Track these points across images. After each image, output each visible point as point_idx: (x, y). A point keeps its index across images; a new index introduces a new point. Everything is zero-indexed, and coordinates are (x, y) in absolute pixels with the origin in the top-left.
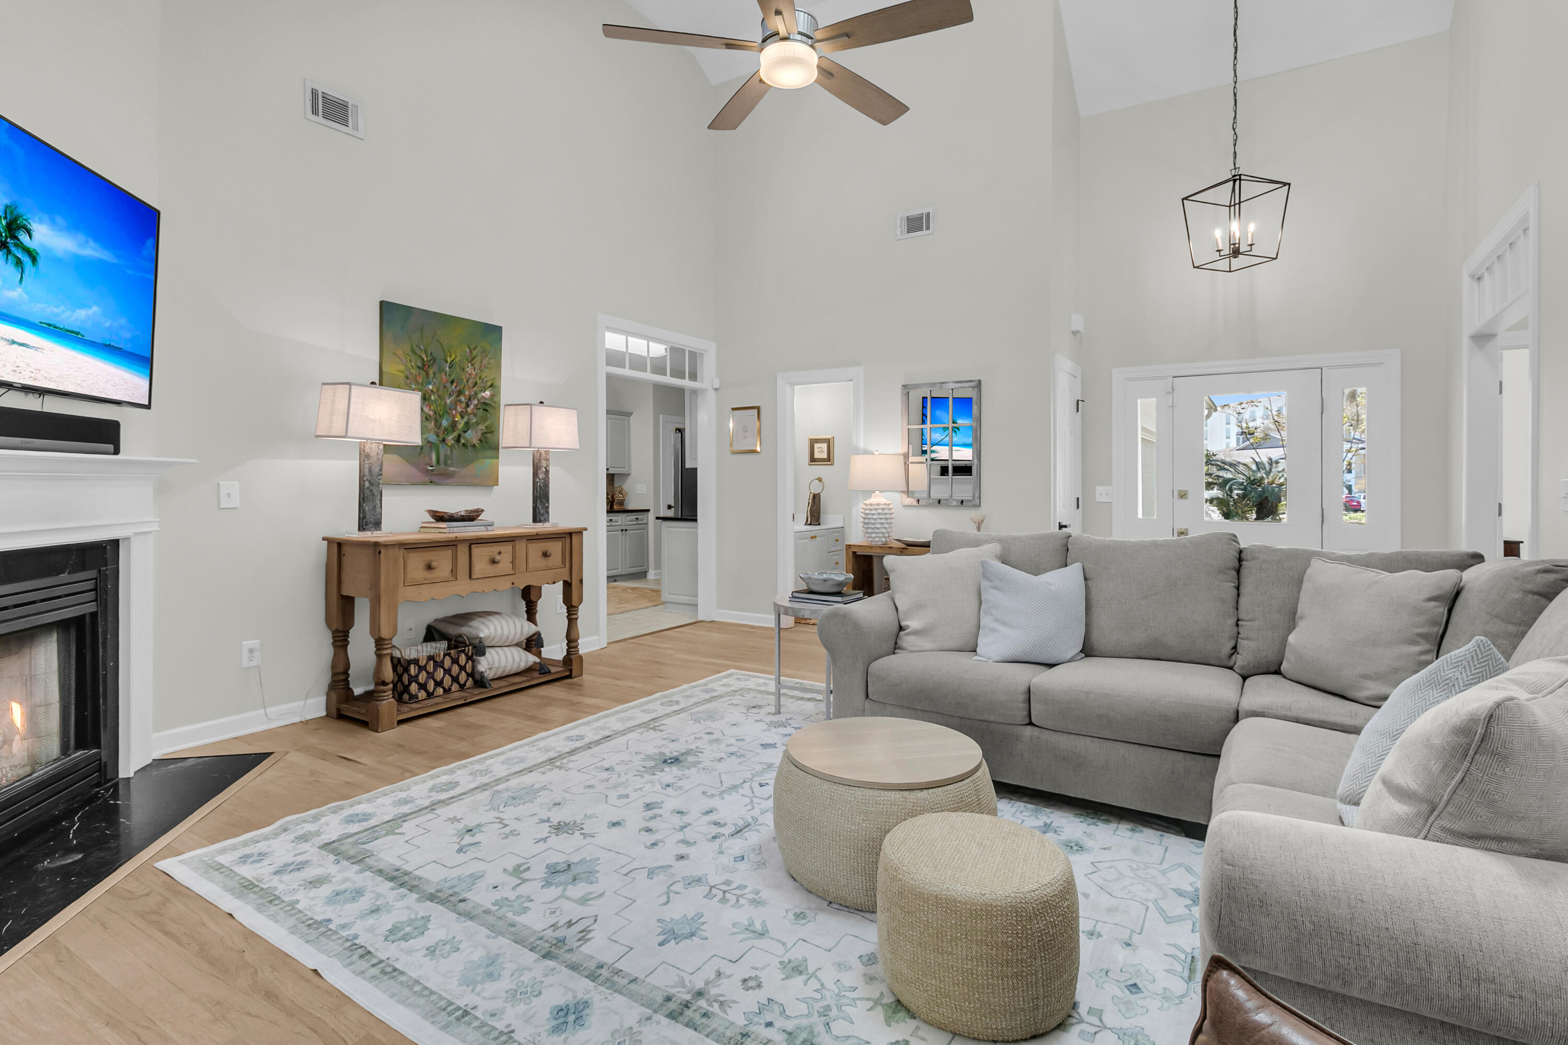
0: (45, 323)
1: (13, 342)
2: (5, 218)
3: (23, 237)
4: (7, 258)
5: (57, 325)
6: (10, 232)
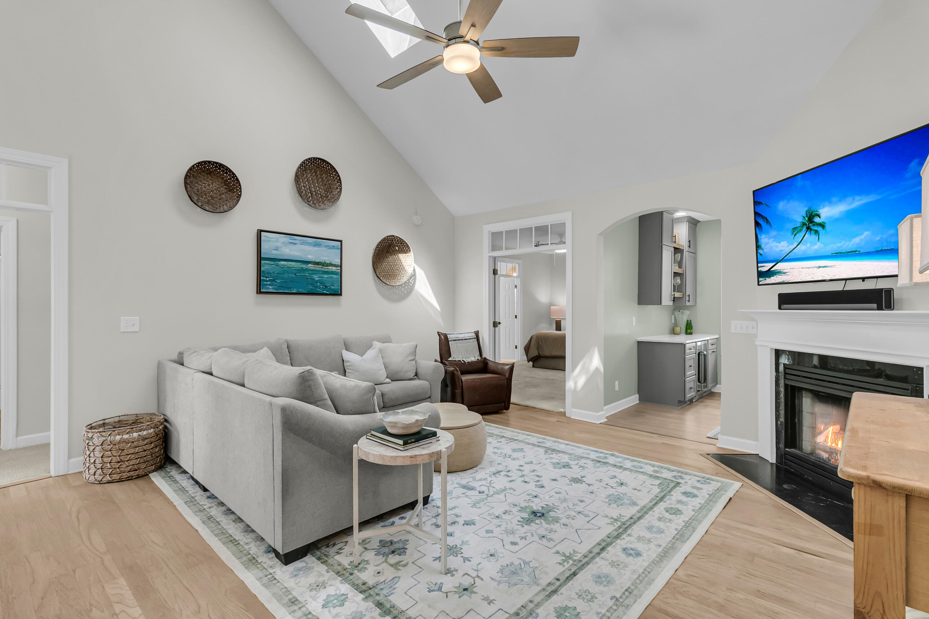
0: (834, 253)
1: (820, 267)
2: (807, 216)
3: (817, 220)
4: (811, 233)
5: (841, 252)
6: (810, 221)
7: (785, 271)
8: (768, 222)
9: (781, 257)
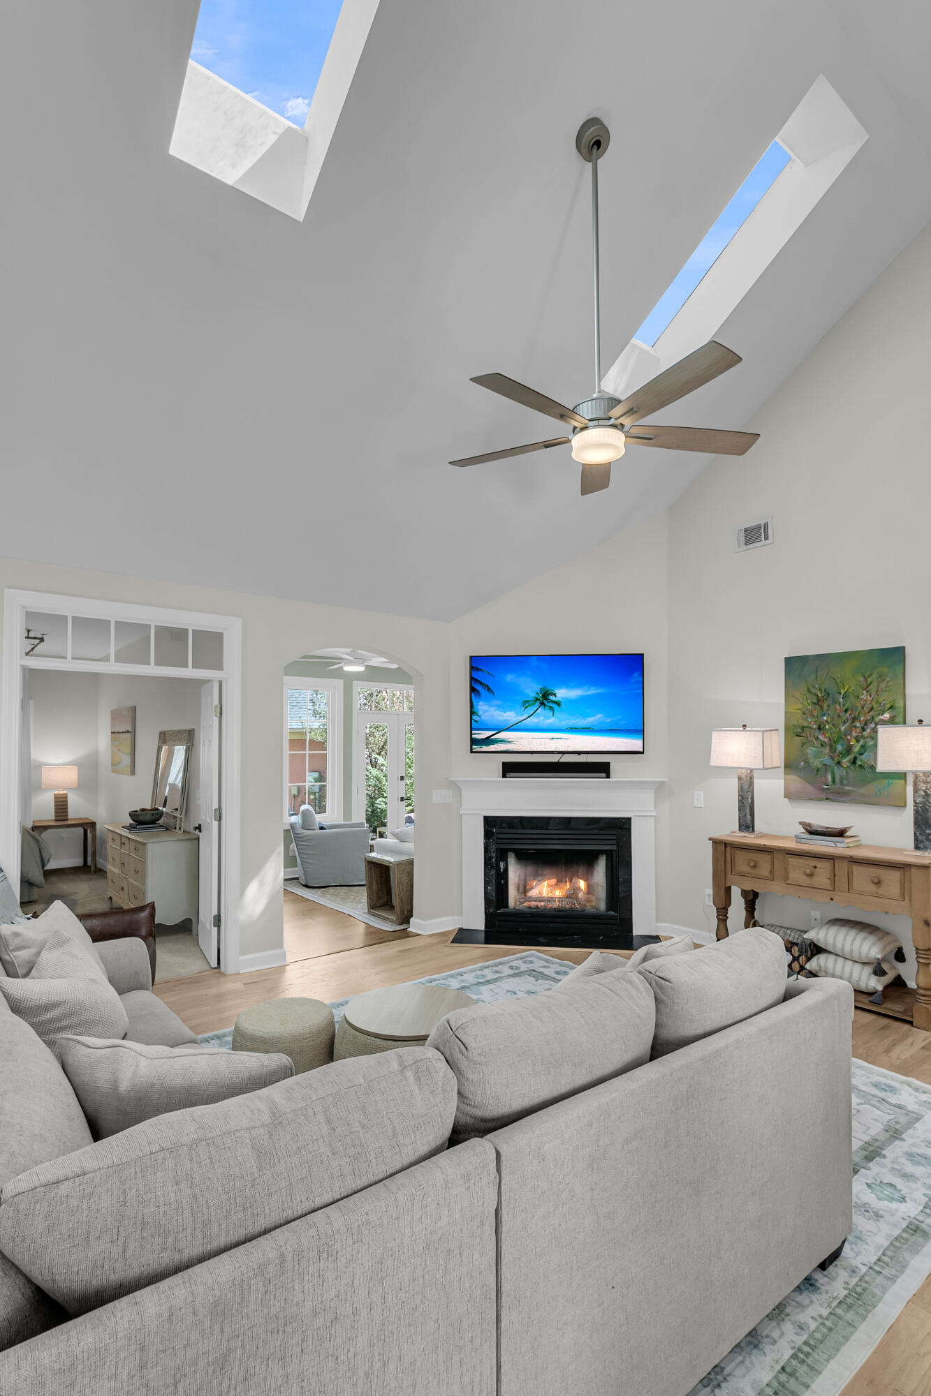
1: (553, 738)
2: (541, 693)
3: (552, 698)
6: (544, 698)
7: (510, 740)
8: (489, 689)
9: (505, 726)
